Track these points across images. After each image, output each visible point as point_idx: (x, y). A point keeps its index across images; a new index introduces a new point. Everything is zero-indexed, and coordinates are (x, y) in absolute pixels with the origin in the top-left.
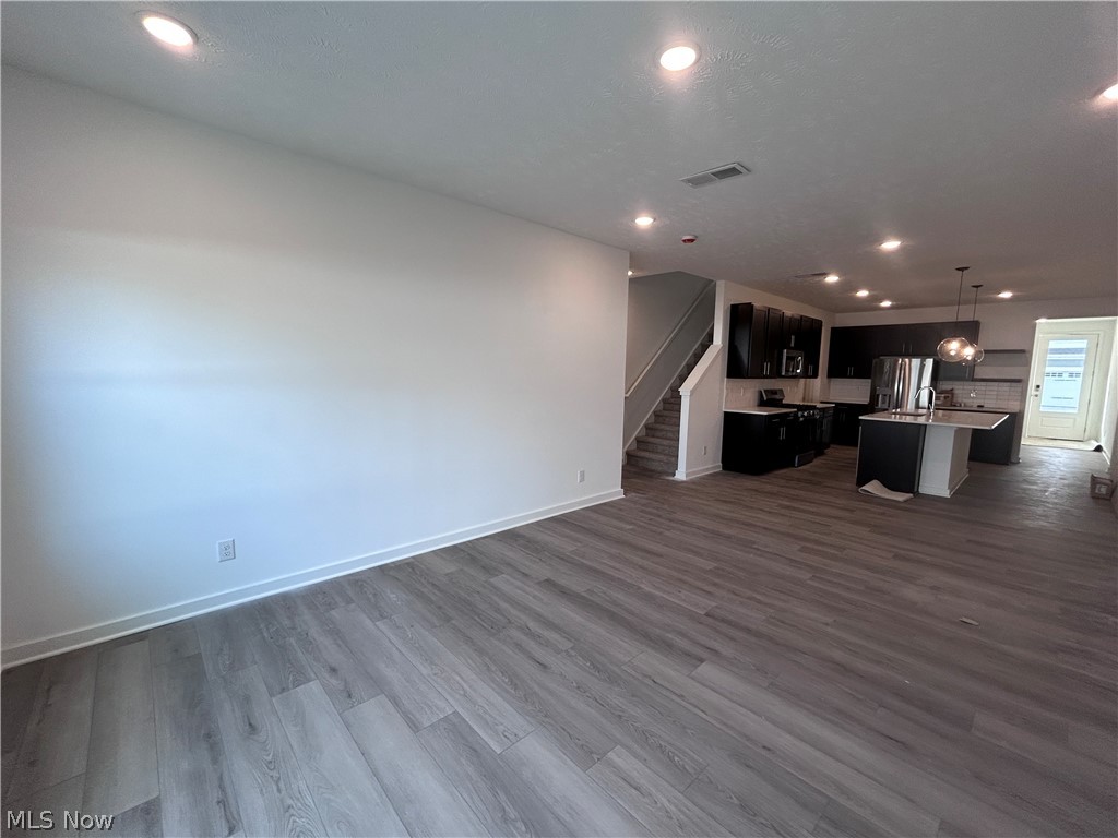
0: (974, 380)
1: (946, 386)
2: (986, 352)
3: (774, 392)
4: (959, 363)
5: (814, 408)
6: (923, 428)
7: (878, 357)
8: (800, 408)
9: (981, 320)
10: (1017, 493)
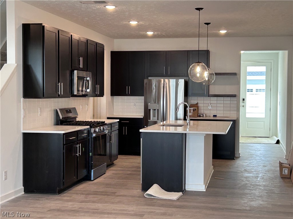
0: (209, 96)
1: (193, 100)
2: (217, 74)
3: (68, 111)
4: (201, 84)
5: (103, 124)
6: (184, 136)
7: (148, 77)
8: (92, 125)
9: (210, 50)
10: (243, 181)
